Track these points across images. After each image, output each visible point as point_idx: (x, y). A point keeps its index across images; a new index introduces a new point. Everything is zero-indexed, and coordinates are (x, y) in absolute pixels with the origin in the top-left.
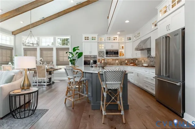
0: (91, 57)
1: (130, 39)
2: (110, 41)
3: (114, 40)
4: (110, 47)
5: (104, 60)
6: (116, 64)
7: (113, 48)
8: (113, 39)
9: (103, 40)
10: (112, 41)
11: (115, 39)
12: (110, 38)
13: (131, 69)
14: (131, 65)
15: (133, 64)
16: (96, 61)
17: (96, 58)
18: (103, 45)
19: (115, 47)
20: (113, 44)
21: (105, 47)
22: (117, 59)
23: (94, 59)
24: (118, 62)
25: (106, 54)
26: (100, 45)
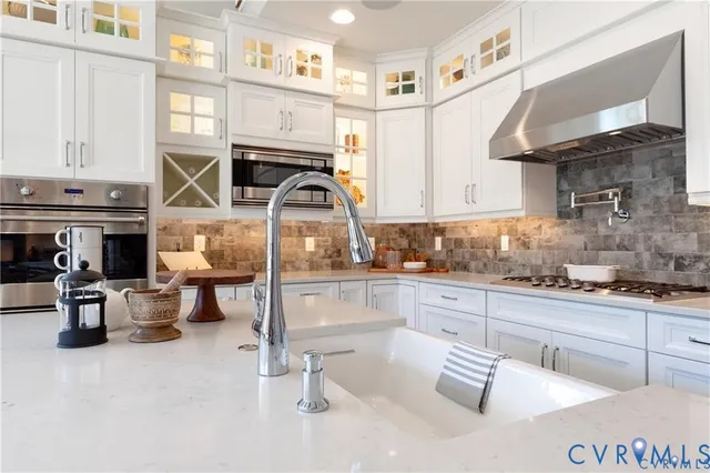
0: (77, 200)
1: (409, 89)
2: (266, 76)
3: (301, 71)
4: (265, 128)
5: (214, 229)
6: (305, 265)
7: (293, 136)
8: (296, 62)
9: (207, 63)
10: (280, 81)
11: (310, 65)
12: (267, 49)
13: (440, 301)
14: (411, 272)
15: (421, 265)
16: (142, 240)
17: (144, 211)
18: (205, 105)
19: (306, 133)
20: (290, 102)
21: (222, 124)
22: (313, 228)
23: (110, 223)
24: (317, 246)
25: (235, 183)
26: (179, 101)
